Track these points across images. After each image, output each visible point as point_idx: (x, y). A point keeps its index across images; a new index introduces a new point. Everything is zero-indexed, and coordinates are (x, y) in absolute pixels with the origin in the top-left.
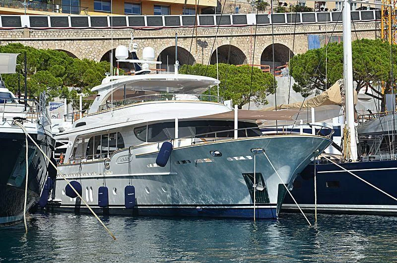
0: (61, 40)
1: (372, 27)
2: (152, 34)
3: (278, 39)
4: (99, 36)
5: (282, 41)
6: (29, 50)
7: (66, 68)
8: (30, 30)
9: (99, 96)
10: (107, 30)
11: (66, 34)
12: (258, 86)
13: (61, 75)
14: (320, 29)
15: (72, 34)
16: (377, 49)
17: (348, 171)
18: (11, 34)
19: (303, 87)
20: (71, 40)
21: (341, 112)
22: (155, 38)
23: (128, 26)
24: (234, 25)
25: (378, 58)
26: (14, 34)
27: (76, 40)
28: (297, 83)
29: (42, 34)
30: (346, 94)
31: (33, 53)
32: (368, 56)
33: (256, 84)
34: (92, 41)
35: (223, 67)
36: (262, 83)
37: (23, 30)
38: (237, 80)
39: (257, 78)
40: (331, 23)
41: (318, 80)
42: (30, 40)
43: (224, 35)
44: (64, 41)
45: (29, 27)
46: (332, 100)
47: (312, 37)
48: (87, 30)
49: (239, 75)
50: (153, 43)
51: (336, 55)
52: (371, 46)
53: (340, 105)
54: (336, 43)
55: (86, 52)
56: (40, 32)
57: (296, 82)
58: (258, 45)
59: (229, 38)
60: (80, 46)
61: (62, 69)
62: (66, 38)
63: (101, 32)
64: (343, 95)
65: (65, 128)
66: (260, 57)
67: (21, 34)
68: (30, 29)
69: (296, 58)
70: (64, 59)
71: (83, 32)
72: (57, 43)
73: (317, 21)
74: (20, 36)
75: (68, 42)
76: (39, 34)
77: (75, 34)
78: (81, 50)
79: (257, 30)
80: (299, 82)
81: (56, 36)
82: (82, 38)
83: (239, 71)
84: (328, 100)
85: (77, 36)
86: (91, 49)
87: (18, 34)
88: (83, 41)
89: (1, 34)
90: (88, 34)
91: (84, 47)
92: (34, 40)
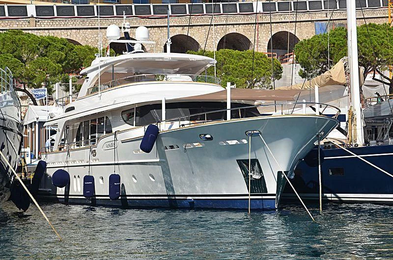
0: (67, 29)
1: (379, 14)
2: (159, 23)
3: (284, 27)
4: (105, 24)
5: (289, 29)
6: (29, 36)
7: (66, 54)
8: (36, 19)
9: (88, 78)
10: (113, 18)
11: (72, 23)
12: (263, 71)
13: (61, 62)
14: (327, 17)
15: (78, 23)
16: (384, 33)
17: (358, 156)
18: (17, 23)
19: (309, 73)
20: (77, 29)
21: (346, 93)
22: (162, 27)
23: (134, 14)
24: (241, 13)
25: (386, 42)
26: (20, 23)
27: (82, 29)
28: (303, 69)
29: (48, 24)
30: (351, 73)
31: (32, 39)
32: (376, 40)
33: (260, 69)
34: (98, 30)
35: (228, 53)
36: (266, 68)
37: (29, 19)
38: (241, 65)
39: (262, 64)
40: (338, 10)
41: (324, 66)
42: (37, 29)
43: (231, 23)
44: (70, 31)
45: (35, 16)
46: (335, 79)
47: (319, 25)
48: (93, 19)
49: (244, 60)
50: (160, 32)
51: (342, 39)
52: (378, 31)
53: (345, 85)
54: (343, 28)
55: (93, 41)
56: (46, 21)
57: (302, 67)
58: (265, 33)
59: (235, 26)
60: (86, 35)
61: (62, 55)
62: (72, 27)
63: (107, 21)
64: (347, 74)
65: (55, 114)
66: (267, 45)
67: (27, 23)
68: (36, 18)
69: (302, 44)
70: (65, 45)
71: (89, 21)
72: (63, 32)
73: (323, 9)
74: (26, 26)
75: (74, 31)
76: (45, 24)
77: (81, 23)
78: (87, 39)
79: (264, 18)
80: (305, 68)
81: (62, 25)
82: (88, 27)
83: (244, 57)
84: (331, 80)
85: (83, 25)
86: (97, 38)
87: (24, 24)
88: (89, 30)
89: (7, 23)
90: (95, 23)
91: (90, 36)
92: (40, 29)
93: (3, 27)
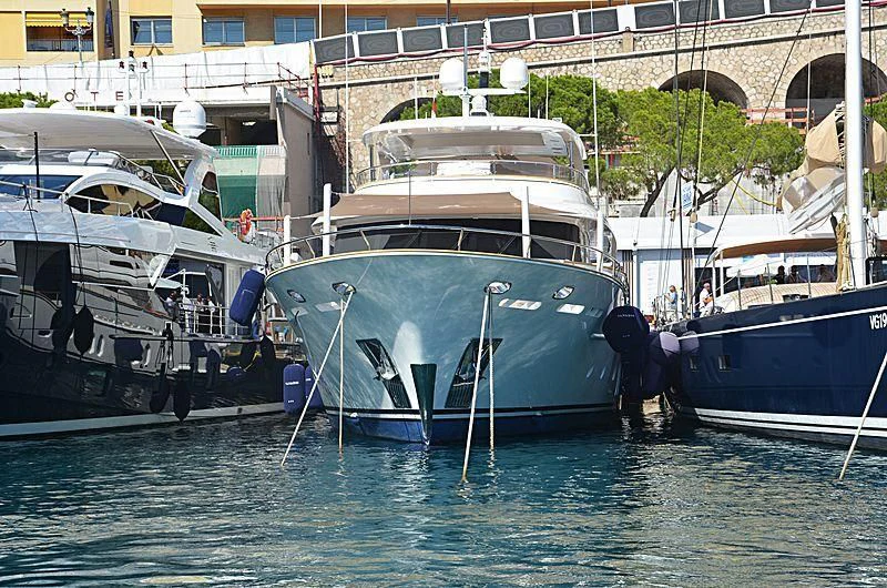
4: (789, 30)
8: (635, 35)
10: (808, 15)
11: (712, 35)
18: (598, 47)
20: (724, 47)
26: (603, 46)
27: (735, 45)
29: (661, 42)
34: (771, 45)
37: (621, 36)
42: (636, 56)
45: (633, 28)
48: (760, 21)
55: (758, 69)
56: (657, 38)
60: (744, 57)
63: (793, 22)
67: (617, 46)
68: (635, 32)
71: (751, 27)
74: (615, 51)
75: (717, 51)
76: (655, 42)
77: (734, 33)
78: (744, 68)
81: (690, 42)
82: (749, 40)
85: (738, 36)
86: (768, 63)
87: (611, 47)
88: (751, 47)
89: (577, 49)
90: (763, 29)
91: (752, 59)
92: (643, 56)
93: (568, 57)
